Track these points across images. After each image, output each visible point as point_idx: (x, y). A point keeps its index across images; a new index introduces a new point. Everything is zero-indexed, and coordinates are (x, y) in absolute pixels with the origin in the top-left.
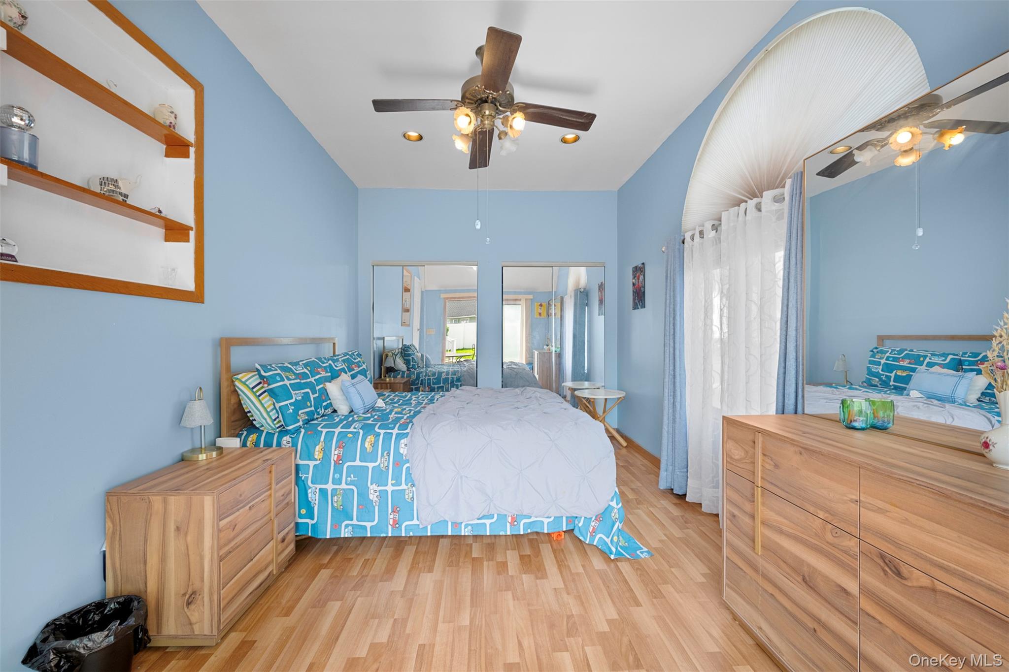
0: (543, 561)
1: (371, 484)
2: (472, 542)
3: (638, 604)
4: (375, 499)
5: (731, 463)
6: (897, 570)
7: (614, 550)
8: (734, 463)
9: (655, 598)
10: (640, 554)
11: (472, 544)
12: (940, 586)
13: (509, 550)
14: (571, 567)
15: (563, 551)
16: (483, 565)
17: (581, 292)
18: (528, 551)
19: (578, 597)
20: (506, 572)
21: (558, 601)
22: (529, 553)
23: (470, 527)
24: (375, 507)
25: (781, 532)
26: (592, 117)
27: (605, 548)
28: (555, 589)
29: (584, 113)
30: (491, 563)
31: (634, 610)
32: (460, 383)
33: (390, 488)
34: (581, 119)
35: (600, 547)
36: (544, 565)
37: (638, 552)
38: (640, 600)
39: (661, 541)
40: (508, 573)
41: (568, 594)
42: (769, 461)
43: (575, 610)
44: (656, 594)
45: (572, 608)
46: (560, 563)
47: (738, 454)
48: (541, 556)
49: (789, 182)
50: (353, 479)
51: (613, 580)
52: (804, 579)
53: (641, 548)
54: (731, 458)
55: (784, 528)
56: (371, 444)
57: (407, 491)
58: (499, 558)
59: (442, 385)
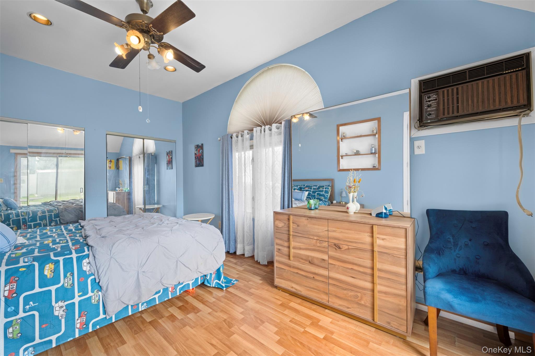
0: (192, 304)
1: (56, 303)
2: (140, 315)
3: (247, 301)
4: (62, 312)
5: (277, 229)
6: (339, 247)
7: (224, 285)
8: (279, 229)
9: (251, 296)
10: (233, 282)
11: (141, 316)
12: (350, 247)
13: (168, 308)
14: (208, 300)
15: (199, 296)
16: (159, 322)
17: (152, 155)
18: (180, 304)
19: (222, 311)
20: (176, 319)
21: (214, 317)
22: (182, 304)
23: (145, 304)
24: (61, 320)
25: (300, 249)
26: (203, 67)
27: (219, 286)
28: (209, 313)
29: (200, 63)
30: (163, 319)
31: (247, 304)
32: (59, 218)
33: (77, 300)
34: (198, 66)
35: (217, 287)
36: (194, 306)
37: (232, 282)
38: (247, 299)
39: (237, 274)
40: (178, 319)
41: (216, 312)
42: (295, 225)
43: (225, 317)
44: (251, 294)
45: (223, 317)
46: (202, 301)
47: (280, 224)
48: (189, 303)
49: (283, 123)
50: (33, 305)
51: (231, 297)
52: (310, 262)
53: (231, 280)
54: (278, 227)
55: (301, 247)
56: (51, 271)
57: (93, 297)
58: (167, 314)
59: (38, 222)
